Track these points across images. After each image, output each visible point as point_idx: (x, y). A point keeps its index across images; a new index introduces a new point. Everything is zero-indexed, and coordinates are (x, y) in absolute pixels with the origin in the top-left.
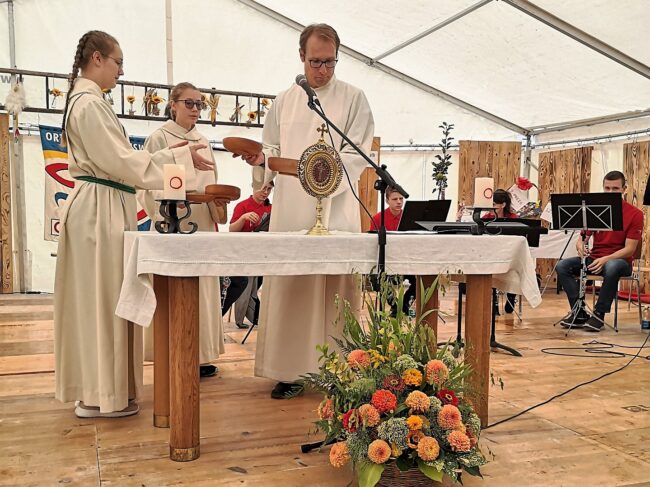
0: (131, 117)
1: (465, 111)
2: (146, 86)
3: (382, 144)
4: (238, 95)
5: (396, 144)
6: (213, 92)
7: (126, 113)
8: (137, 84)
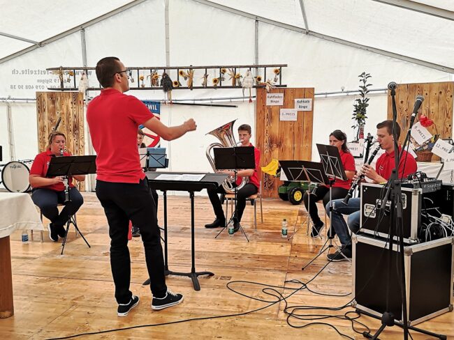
0: (143, 88)
1: (396, 60)
2: (151, 69)
3: (315, 92)
4: (206, 68)
5: (328, 92)
6: (191, 68)
7: (140, 87)
8: (145, 68)
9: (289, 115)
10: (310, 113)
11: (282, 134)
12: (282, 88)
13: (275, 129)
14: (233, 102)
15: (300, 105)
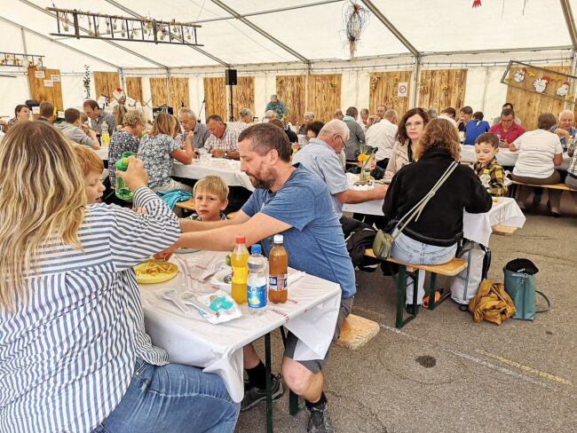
9: (48, 83)
10: (60, 83)
11: (46, 94)
12: (44, 69)
13: (42, 91)
14: (14, 74)
15: (53, 78)
